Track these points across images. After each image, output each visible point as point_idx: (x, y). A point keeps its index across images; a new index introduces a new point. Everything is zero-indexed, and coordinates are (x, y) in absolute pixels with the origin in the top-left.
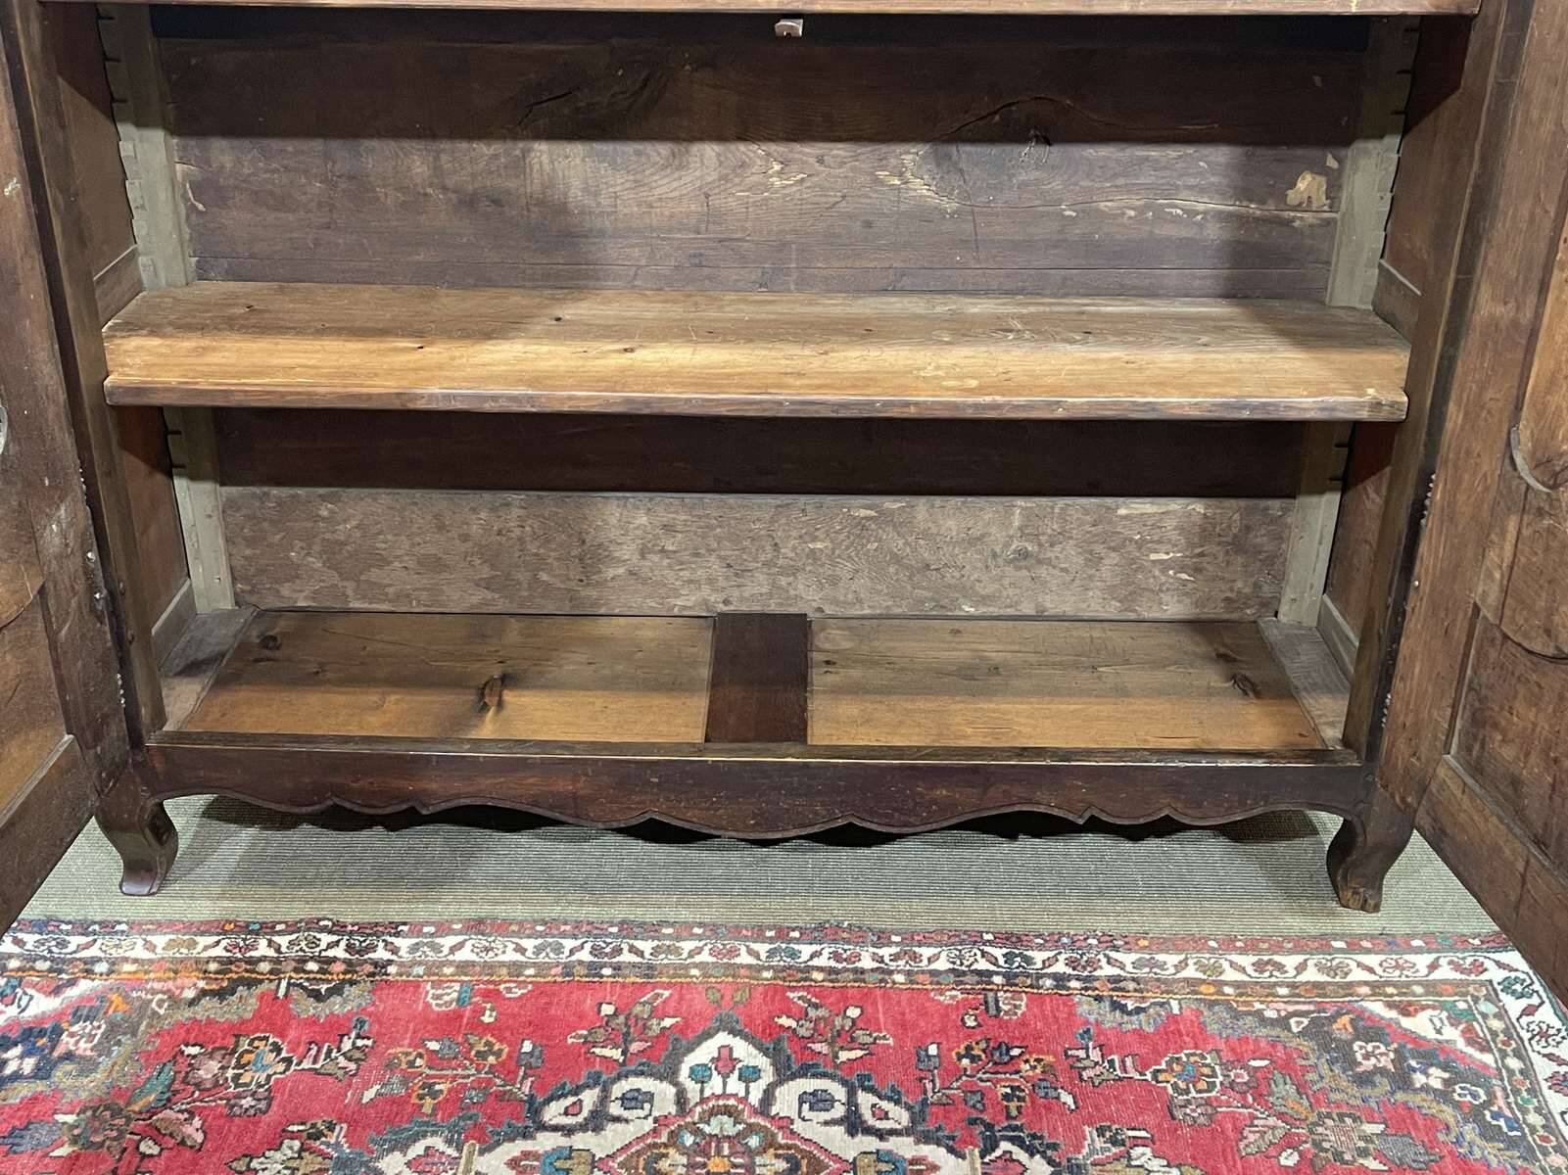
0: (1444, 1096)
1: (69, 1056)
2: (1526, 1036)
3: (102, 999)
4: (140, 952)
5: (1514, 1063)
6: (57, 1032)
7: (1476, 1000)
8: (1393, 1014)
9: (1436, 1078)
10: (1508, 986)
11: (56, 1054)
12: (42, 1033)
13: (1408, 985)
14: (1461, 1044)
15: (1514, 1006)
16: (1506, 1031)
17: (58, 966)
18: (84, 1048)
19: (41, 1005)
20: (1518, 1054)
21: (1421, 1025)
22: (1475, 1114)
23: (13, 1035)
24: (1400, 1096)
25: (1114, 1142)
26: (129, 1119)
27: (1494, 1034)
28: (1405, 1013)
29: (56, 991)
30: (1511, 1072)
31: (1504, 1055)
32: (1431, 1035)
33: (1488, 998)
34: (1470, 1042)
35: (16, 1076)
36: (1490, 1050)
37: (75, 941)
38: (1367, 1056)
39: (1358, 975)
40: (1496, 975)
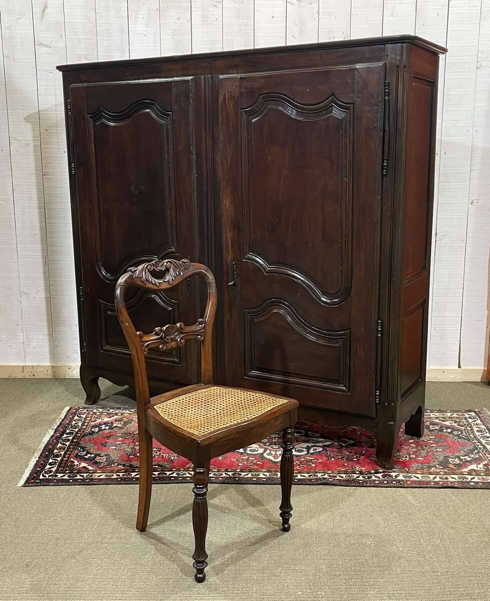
0: (451, 433)
1: (116, 427)
2: (473, 425)
3: (122, 418)
4: (128, 412)
5: (468, 428)
6: (112, 423)
7: (461, 420)
8: (441, 422)
9: (449, 430)
10: (470, 418)
11: (113, 426)
12: (109, 423)
13: (445, 418)
14: (456, 426)
15: (470, 420)
16: (468, 424)
17: (109, 414)
18: (119, 425)
19: (106, 419)
20: (470, 427)
21: (447, 423)
22: (458, 435)
23: (102, 423)
24: (440, 433)
25: (370, 438)
26: (134, 435)
27: (465, 425)
28: (444, 421)
29: (110, 418)
30: (467, 430)
31: (466, 427)
32: (450, 424)
33: (464, 419)
34: (458, 425)
35: (105, 429)
36: (463, 426)
37: (111, 410)
38: (433, 427)
39: (432, 416)
40: (467, 416)
